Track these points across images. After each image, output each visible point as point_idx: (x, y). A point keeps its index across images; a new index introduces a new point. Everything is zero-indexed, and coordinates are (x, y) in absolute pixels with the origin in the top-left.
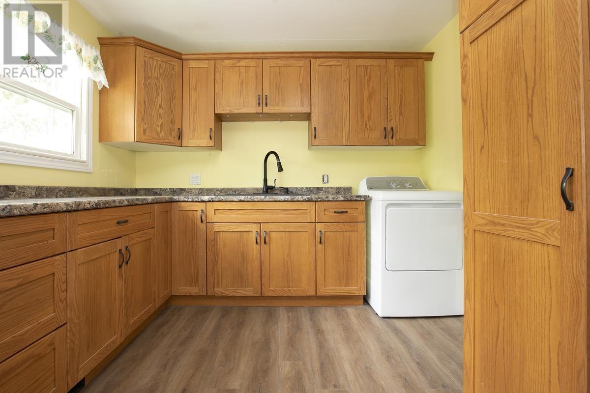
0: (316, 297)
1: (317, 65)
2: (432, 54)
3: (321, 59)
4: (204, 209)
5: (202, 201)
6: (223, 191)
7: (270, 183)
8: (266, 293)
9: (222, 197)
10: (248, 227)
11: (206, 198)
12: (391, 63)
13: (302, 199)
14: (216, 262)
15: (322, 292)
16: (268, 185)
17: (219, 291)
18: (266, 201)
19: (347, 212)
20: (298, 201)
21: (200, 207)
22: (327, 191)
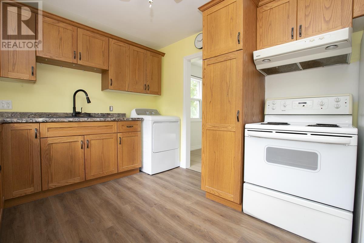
0: (119, 174)
1: (113, 43)
2: (165, 54)
3: (115, 40)
4: (38, 128)
5: (36, 122)
6: (37, 115)
7: (78, 110)
8: (88, 178)
9: (55, 119)
10: (75, 139)
11: (40, 120)
12: (149, 53)
13: (110, 120)
14: (50, 165)
15: (121, 170)
16: (76, 111)
17: (52, 185)
18: (88, 122)
19: (133, 126)
20: (108, 121)
21: (34, 127)
22: (113, 115)
